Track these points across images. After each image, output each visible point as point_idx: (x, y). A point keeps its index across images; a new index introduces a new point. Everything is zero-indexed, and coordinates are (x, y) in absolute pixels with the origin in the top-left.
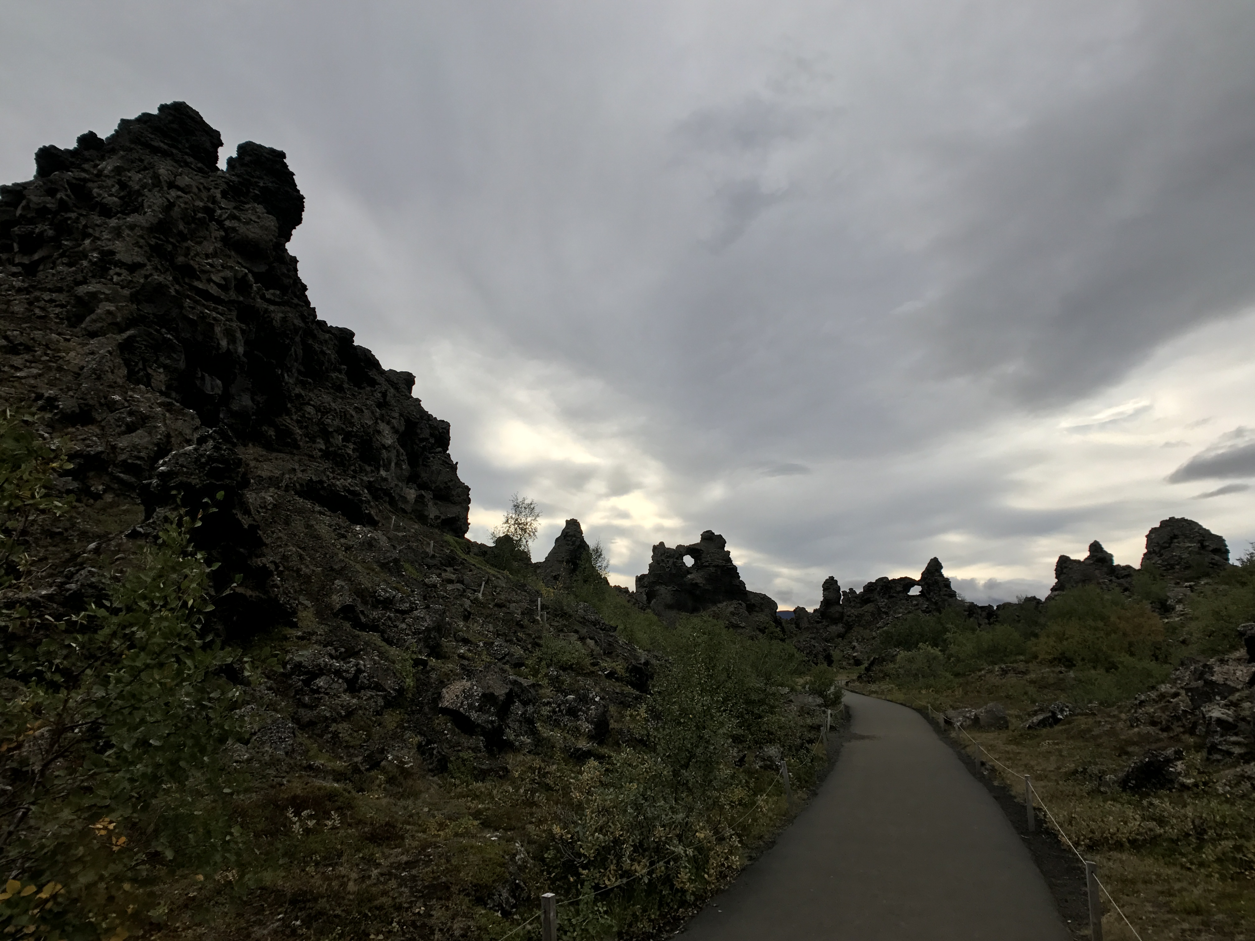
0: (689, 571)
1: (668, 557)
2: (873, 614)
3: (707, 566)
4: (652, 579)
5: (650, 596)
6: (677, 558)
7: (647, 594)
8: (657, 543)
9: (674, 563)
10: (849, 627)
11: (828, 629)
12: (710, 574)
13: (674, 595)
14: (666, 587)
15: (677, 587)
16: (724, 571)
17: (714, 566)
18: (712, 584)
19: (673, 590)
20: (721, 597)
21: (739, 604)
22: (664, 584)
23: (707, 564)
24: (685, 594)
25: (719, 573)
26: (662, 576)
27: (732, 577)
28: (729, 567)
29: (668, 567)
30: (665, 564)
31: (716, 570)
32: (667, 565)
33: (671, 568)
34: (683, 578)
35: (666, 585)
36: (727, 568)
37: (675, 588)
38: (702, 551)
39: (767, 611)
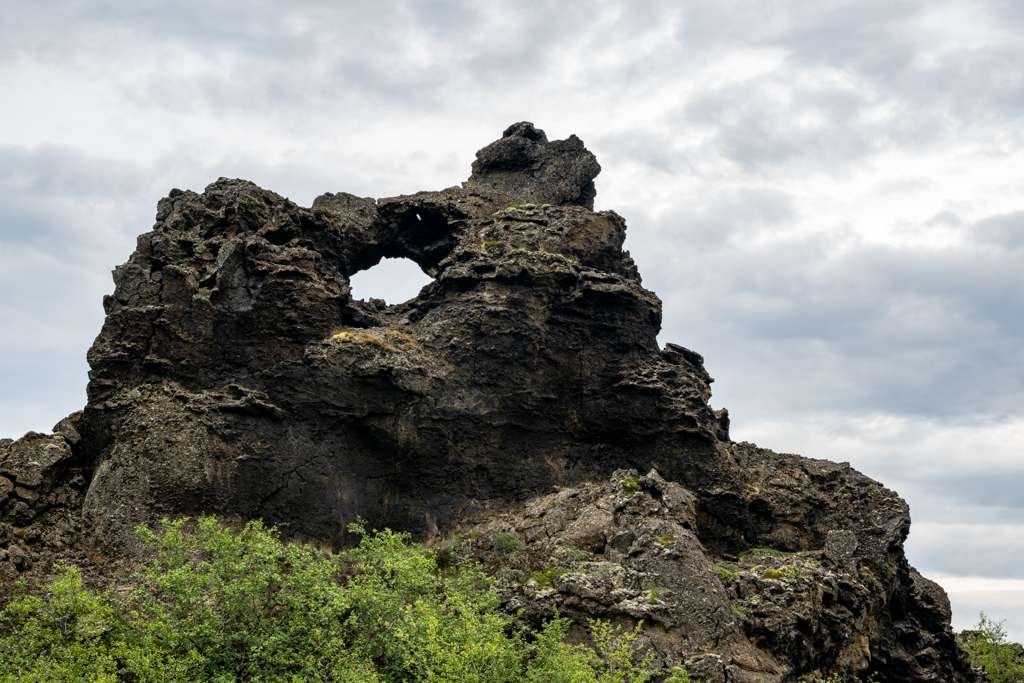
0: (352, 313)
5: (92, 446)
6: (277, 237)
12: (476, 327)
13: (226, 439)
14: (181, 391)
15: (252, 393)
16: (567, 311)
17: (501, 281)
18: (492, 385)
19: (225, 410)
20: (557, 464)
21: (644, 487)
22: (175, 377)
23: (464, 270)
24: (317, 438)
25: (537, 320)
26: (160, 326)
27: (623, 349)
28: (595, 287)
29: (210, 283)
30: (198, 262)
31: (511, 302)
32: (203, 272)
33: (225, 286)
34: (300, 339)
35: (185, 382)
36: (587, 291)
37: (239, 394)
38: (459, 215)
39: (840, 539)
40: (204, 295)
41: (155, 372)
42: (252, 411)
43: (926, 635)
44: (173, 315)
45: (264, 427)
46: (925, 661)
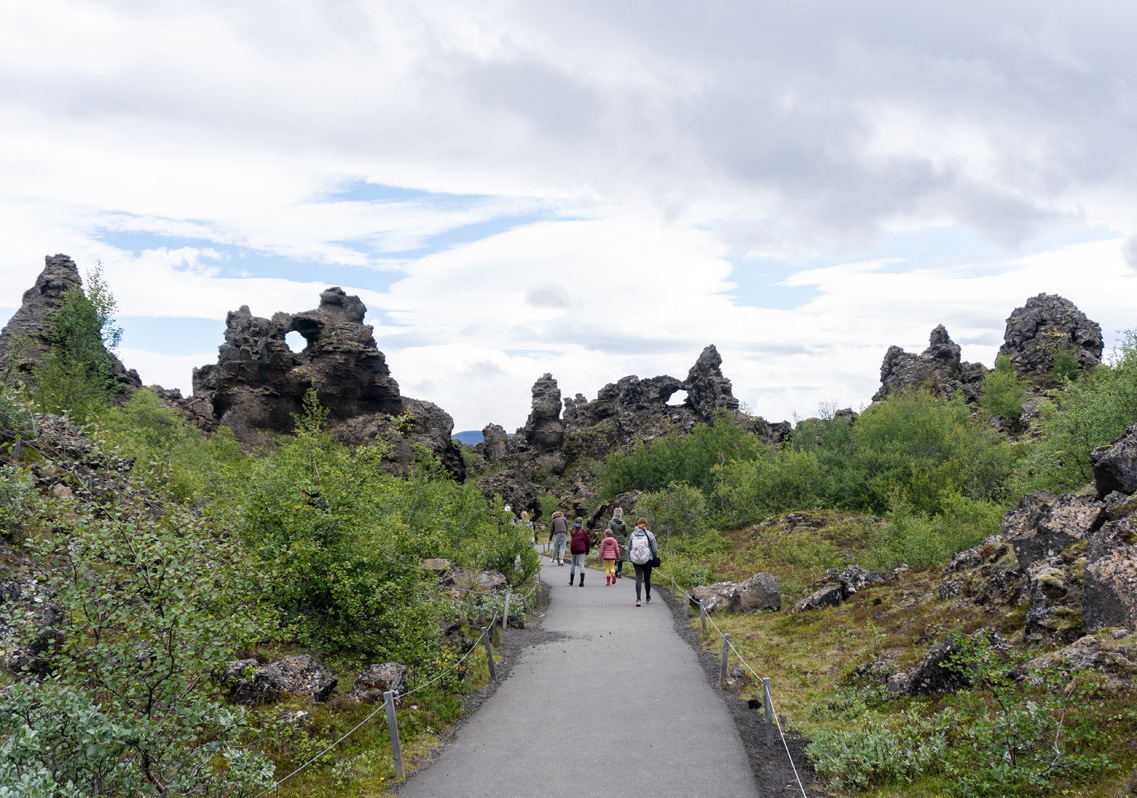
0: (295, 361)
1: (255, 334)
2: (610, 437)
3: (330, 352)
4: (224, 374)
5: (221, 405)
6: (274, 337)
7: (215, 402)
8: (235, 309)
9: (268, 346)
10: (571, 458)
11: (538, 461)
12: (335, 367)
13: (266, 404)
14: (251, 389)
15: (272, 389)
16: (361, 361)
17: (343, 352)
18: (338, 385)
19: (264, 395)
20: (354, 408)
21: (386, 419)
22: (248, 384)
23: (330, 348)
24: (288, 402)
25: (352, 365)
26: (243, 368)
27: (376, 373)
28: (370, 354)
29: (256, 353)
30: (251, 346)
31: (346, 360)
32: (253, 349)
33: (262, 355)
34: (284, 372)
35: (251, 386)
36: (367, 356)
37: (268, 390)
38: (322, 324)
39: (435, 431)
40: (254, 358)
41: (241, 383)
42: (272, 395)
43: (456, 458)
44: (246, 364)
45: (275, 400)
46: (455, 465)
